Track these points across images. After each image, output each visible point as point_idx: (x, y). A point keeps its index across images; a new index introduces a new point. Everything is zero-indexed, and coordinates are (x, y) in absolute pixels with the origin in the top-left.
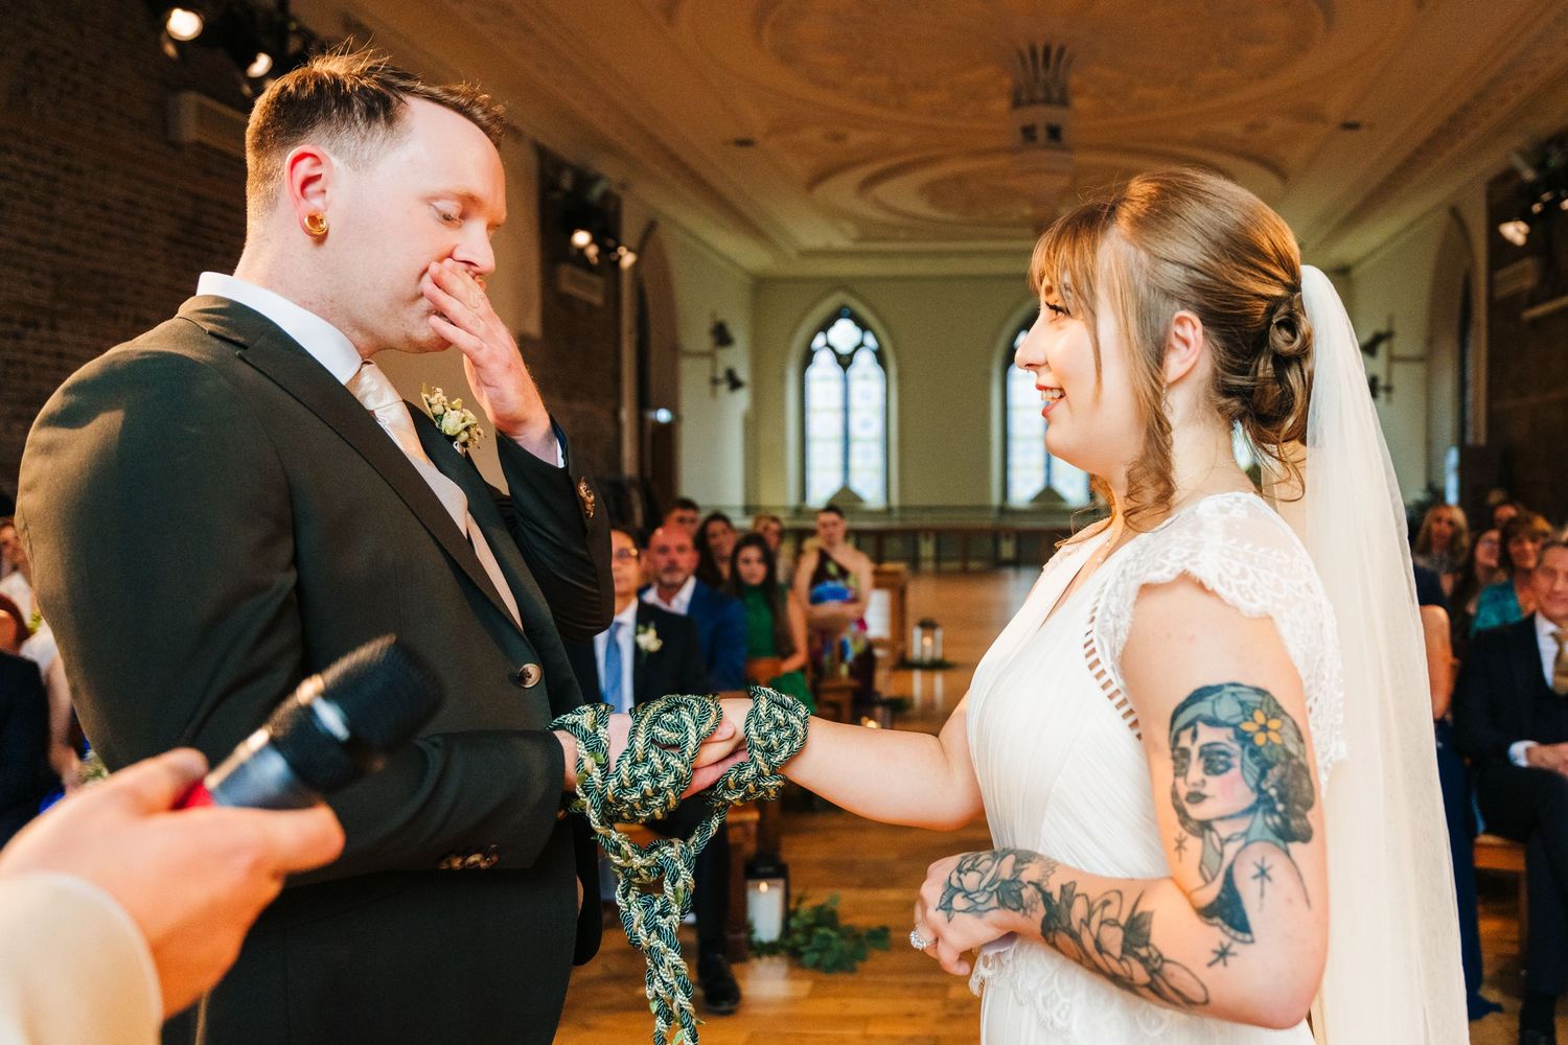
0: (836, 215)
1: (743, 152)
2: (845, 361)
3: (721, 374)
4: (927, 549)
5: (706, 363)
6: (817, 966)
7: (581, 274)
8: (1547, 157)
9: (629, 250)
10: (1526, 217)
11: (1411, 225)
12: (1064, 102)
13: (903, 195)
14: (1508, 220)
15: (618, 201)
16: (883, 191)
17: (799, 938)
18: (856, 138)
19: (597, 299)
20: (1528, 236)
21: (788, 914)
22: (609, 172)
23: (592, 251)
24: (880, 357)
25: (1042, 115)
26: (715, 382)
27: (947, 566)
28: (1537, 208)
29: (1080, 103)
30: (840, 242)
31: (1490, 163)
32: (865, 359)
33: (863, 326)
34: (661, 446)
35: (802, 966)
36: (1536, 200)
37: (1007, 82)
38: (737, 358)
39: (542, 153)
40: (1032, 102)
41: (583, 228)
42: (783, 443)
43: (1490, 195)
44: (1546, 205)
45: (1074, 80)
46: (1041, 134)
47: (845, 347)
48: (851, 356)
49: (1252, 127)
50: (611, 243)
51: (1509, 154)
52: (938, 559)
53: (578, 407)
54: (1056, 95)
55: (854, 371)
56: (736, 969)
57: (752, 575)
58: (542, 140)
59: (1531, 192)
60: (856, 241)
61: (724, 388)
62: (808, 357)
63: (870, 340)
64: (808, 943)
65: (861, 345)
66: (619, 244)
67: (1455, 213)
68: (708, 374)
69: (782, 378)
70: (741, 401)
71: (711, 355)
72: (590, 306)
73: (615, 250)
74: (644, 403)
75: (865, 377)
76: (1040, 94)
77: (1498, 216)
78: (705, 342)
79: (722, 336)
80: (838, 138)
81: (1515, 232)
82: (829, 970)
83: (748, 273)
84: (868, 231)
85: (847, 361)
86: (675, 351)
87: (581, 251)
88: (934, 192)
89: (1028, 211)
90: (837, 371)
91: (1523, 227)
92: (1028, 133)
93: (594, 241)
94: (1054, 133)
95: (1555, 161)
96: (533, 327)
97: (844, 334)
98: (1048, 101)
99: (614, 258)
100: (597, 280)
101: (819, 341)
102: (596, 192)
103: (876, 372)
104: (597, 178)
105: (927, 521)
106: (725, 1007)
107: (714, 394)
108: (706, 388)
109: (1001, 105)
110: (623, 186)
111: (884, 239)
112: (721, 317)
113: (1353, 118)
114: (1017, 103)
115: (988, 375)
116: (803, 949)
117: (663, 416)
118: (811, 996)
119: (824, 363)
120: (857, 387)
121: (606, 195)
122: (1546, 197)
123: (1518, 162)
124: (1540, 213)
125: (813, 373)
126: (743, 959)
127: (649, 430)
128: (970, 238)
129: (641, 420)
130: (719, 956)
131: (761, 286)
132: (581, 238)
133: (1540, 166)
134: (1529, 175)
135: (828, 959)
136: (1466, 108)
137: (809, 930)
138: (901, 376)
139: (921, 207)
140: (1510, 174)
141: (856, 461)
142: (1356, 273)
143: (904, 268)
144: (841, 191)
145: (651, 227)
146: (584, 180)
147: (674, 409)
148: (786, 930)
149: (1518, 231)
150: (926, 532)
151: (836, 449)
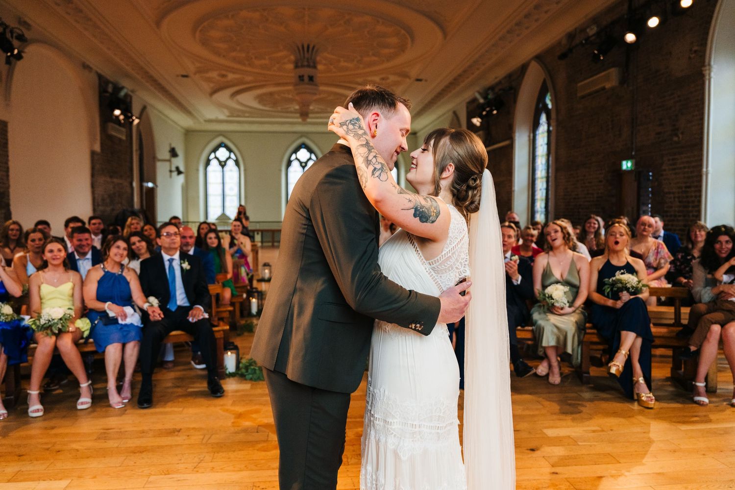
0: (221, 106)
1: (185, 79)
2: (223, 164)
3: (174, 169)
4: (258, 238)
5: (167, 164)
6: (251, 379)
7: (117, 127)
8: (488, 94)
9: (136, 118)
10: (480, 116)
11: (440, 117)
12: (315, 67)
13: (248, 99)
14: (474, 117)
15: (131, 97)
16: (241, 97)
17: (243, 371)
18: (231, 76)
19: (124, 138)
20: (481, 123)
21: (238, 362)
22: (127, 86)
23: (122, 117)
24: (237, 162)
25: (306, 72)
26: (171, 171)
27: (265, 244)
28: (484, 113)
29: (320, 67)
30: (222, 117)
31: (468, 95)
32: (231, 164)
33: (230, 150)
34: (150, 197)
35: (246, 380)
36: (484, 110)
37: (292, 58)
38: (179, 162)
39: (100, 77)
40: (303, 66)
41: (118, 109)
42: (198, 197)
43: (467, 108)
44: (487, 112)
45: (318, 58)
46: (306, 79)
47: (222, 159)
48: (225, 162)
49: (383, 79)
50: (129, 115)
51: (474, 93)
52: (262, 242)
53: (115, 180)
54: (312, 64)
55: (226, 168)
56: (222, 382)
57: (213, 243)
58: (99, 71)
59: (482, 107)
60: (229, 116)
61: (175, 174)
62: (208, 162)
63: (233, 156)
64: (247, 371)
65: (229, 158)
66: (132, 116)
67: (455, 113)
68: (168, 169)
69: (198, 170)
70: (181, 178)
71: (169, 161)
72: (120, 140)
73: (131, 117)
74: (142, 180)
75: (231, 171)
76: (306, 63)
77: (470, 116)
78: (167, 155)
79: (173, 153)
80: (224, 76)
81: (476, 121)
82: (255, 380)
83: (182, 127)
84: (233, 113)
85: (223, 163)
86: (154, 159)
87: (117, 117)
88: (261, 99)
89: (297, 107)
90: (220, 168)
91: (479, 120)
92: (301, 78)
93: (122, 114)
94: (311, 78)
95: (490, 96)
96: (97, 148)
97: (222, 153)
98: (309, 66)
99: (131, 120)
100: (123, 130)
101: (212, 156)
102: (122, 93)
103: (236, 168)
104: (123, 88)
105: (258, 227)
106: (219, 394)
107: (171, 176)
108: (168, 173)
109: (291, 66)
110: (133, 91)
111: (238, 116)
112: (173, 145)
113: (420, 78)
114: (296, 67)
115: (280, 170)
116: (246, 374)
117: (150, 185)
118: (252, 388)
119: (214, 165)
120: (227, 174)
121: (126, 95)
122: (488, 109)
123: (478, 96)
124: (486, 115)
125: (210, 168)
126: (224, 378)
127: (144, 190)
128: (274, 117)
129: (141, 187)
130: (216, 378)
131: (188, 133)
132: (117, 112)
133: (485, 98)
134: (482, 101)
135: (255, 376)
136: (460, 76)
137: (247, 368)
138: (245, 170)
139: (255, 104)
140: (474, 100)
141: (227, 204)
142: (418, 134)
143: (247, 127)
144: (223, 96)
145: (144, 108)
146: (118, 89)
147: (154, 182)
148: (238, 367)
149: (478, 121)
150: (258, 231)
151: (220, 199)
